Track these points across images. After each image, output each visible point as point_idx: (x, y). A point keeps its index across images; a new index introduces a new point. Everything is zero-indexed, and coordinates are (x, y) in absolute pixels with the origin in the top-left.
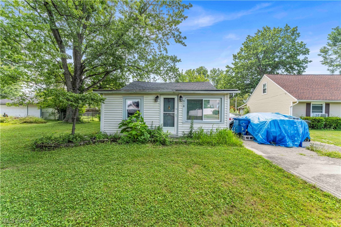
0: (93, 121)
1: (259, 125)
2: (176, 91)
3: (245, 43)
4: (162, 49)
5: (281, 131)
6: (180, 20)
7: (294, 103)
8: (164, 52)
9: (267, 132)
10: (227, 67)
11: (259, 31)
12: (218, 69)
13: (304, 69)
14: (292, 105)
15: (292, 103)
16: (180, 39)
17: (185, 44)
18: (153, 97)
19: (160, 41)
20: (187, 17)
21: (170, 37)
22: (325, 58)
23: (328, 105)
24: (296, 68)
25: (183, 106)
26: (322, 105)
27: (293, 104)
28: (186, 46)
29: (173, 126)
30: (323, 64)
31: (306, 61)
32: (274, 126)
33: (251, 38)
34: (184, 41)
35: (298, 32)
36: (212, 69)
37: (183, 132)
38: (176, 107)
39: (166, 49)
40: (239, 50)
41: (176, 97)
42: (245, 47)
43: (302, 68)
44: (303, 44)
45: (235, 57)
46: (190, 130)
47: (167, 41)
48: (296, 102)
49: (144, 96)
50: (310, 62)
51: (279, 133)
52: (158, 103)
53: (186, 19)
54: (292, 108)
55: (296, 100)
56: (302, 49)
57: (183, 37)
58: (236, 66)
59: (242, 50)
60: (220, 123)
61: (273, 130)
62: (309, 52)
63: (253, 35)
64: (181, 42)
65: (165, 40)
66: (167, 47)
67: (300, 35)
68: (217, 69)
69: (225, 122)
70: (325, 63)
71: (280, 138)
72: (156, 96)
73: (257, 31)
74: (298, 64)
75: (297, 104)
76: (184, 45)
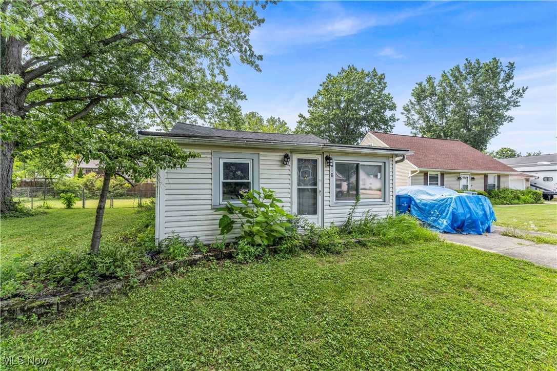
0: (48, 208)
1: (436, 206)
2: (324, 145)
3: (323, 83)
4: (216, 71)
5: (470, 213)
6: (251, 23)
7: (413, 172)
8: (219, 78)
9: (453, 214)
10: (300, 117)
11: (343, 70)
12: (279, 118)
13: (392, 128)
14: (410, 175)
15: (410, 172)
16: (251, 59)
17: (260, 67)
18: (279, 156)
19: (213, 54)
20: (263, 21)
21: (234, 50)
22: (408, 118)
23: (442, 175)
24: (383, 127)
25: (331, 175)
26: (437, 175)
27: (412, 174)
28: (261, 71)
29: (315, 212)
30: (406, 125)
31: (393, 119)
32: (461, 206)
33: (332, 78)
34: (258, 62)
35: (384, 81)
36: (270, 118)
37: (332, 223)
38: (320, 177)
39: (223, 73)
40: (315, 94)
41: (319, 158)
42: (324, 89)
43: (389, 128)
44: (390, 96)
45: (310, 101)
46: (346, 219)
47: (227, 57)
48: (417, 171)
49: (261, 153)
50: (398, 120)
51: (468, 216)
52: (287, 167)
53: (262, 24)
54: (410, 179)
55: (416, 168)
56: (389, 103)
57: (257, 56)
58: (313, 116)
59: (319, 93)
60: (384, 203)
61: (461, 211)
62: (395, 107)
63: (335, 74)
64: (252, 63)
65: (222, 54)
66: (226, 67)
67: (386, 85)
68: (276, 118)
69: (391, 201)
70: (408, 124)
71: (469, 222)
72: (284, 154)
73: (341, 69)
74: (385, 122)
75: (418, 174)
76: (256, 68)
